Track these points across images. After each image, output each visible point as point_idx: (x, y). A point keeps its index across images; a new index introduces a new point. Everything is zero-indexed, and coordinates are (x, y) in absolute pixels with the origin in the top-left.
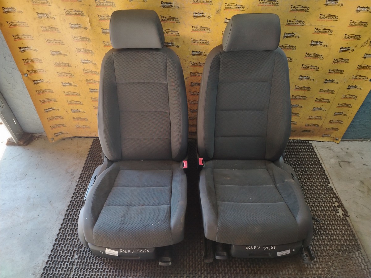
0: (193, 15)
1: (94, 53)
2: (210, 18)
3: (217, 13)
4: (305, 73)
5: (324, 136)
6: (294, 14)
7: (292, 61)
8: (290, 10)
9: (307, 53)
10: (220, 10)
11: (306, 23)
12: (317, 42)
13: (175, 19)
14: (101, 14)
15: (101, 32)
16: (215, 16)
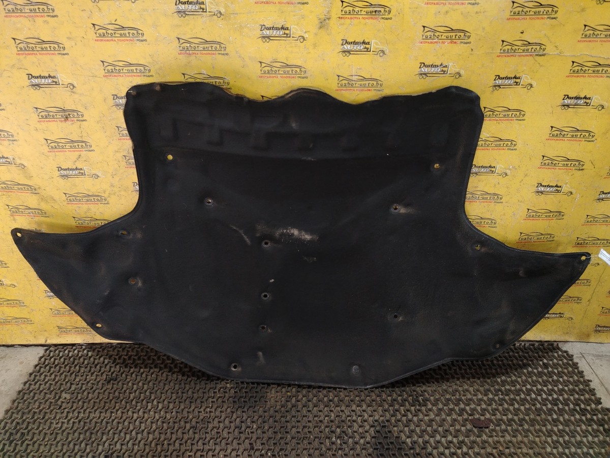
0: (258, 33)
1: (15, 138)
2: (304, 39)
3: (321, 27)
4: (548, 176)
5: (599, 331)
6: (520, 24)
7: (515, 149)
8: (507, 14)
9: (552, 127)
10: (329, 19)
11: (550, 49)
12: (577, 98)
13: (214, 45)
14: (21, 37)
15: (28, 82)
16: (316, 34)
